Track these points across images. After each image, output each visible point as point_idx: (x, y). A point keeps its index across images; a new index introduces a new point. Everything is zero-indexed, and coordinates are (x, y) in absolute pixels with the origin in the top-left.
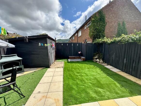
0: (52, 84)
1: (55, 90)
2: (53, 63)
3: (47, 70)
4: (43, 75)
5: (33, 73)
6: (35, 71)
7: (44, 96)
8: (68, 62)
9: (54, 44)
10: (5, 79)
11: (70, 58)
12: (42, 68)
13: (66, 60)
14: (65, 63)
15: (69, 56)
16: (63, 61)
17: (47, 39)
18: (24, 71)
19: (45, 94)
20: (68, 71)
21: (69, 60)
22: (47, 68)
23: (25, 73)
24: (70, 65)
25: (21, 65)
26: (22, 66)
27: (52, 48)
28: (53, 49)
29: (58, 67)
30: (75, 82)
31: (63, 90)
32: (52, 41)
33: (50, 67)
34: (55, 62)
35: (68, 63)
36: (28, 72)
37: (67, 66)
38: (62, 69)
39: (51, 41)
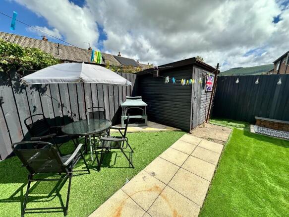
0: (182, 173)
1: (183, 190)
2: (201, 126)
3: (183, 135)
4: (172, 143)
5: (158, 132)
6: (161, 131)
7: (157, 187)
8: (248, 133)
9: (211, 81)
10: (119, 129)
11: (258, 122)
12: (175, 129)
13: (240, 127)
14: (235, 135)
15: (256, 118)
16: (231, 127)
17: (194, 67)
18: (147, 126)
19: (162, 186)
20: (238, 160)
21: (254, 129)
22: (183, 133)
23: (148, 129)
24: (253, 145)
25: (144, 114)
26: (146, 117)
27: (204, 90)
28: (206, 92)
29: (209, 139)
30: (257, 209)
31: (204, 204)
32: (208, 73)
33: (191, 132)
34: (206, 124)
35: (247, 137)
36: (153, 129)
37: (241, 145)
38: (219, 148)
39: (204, 72)
